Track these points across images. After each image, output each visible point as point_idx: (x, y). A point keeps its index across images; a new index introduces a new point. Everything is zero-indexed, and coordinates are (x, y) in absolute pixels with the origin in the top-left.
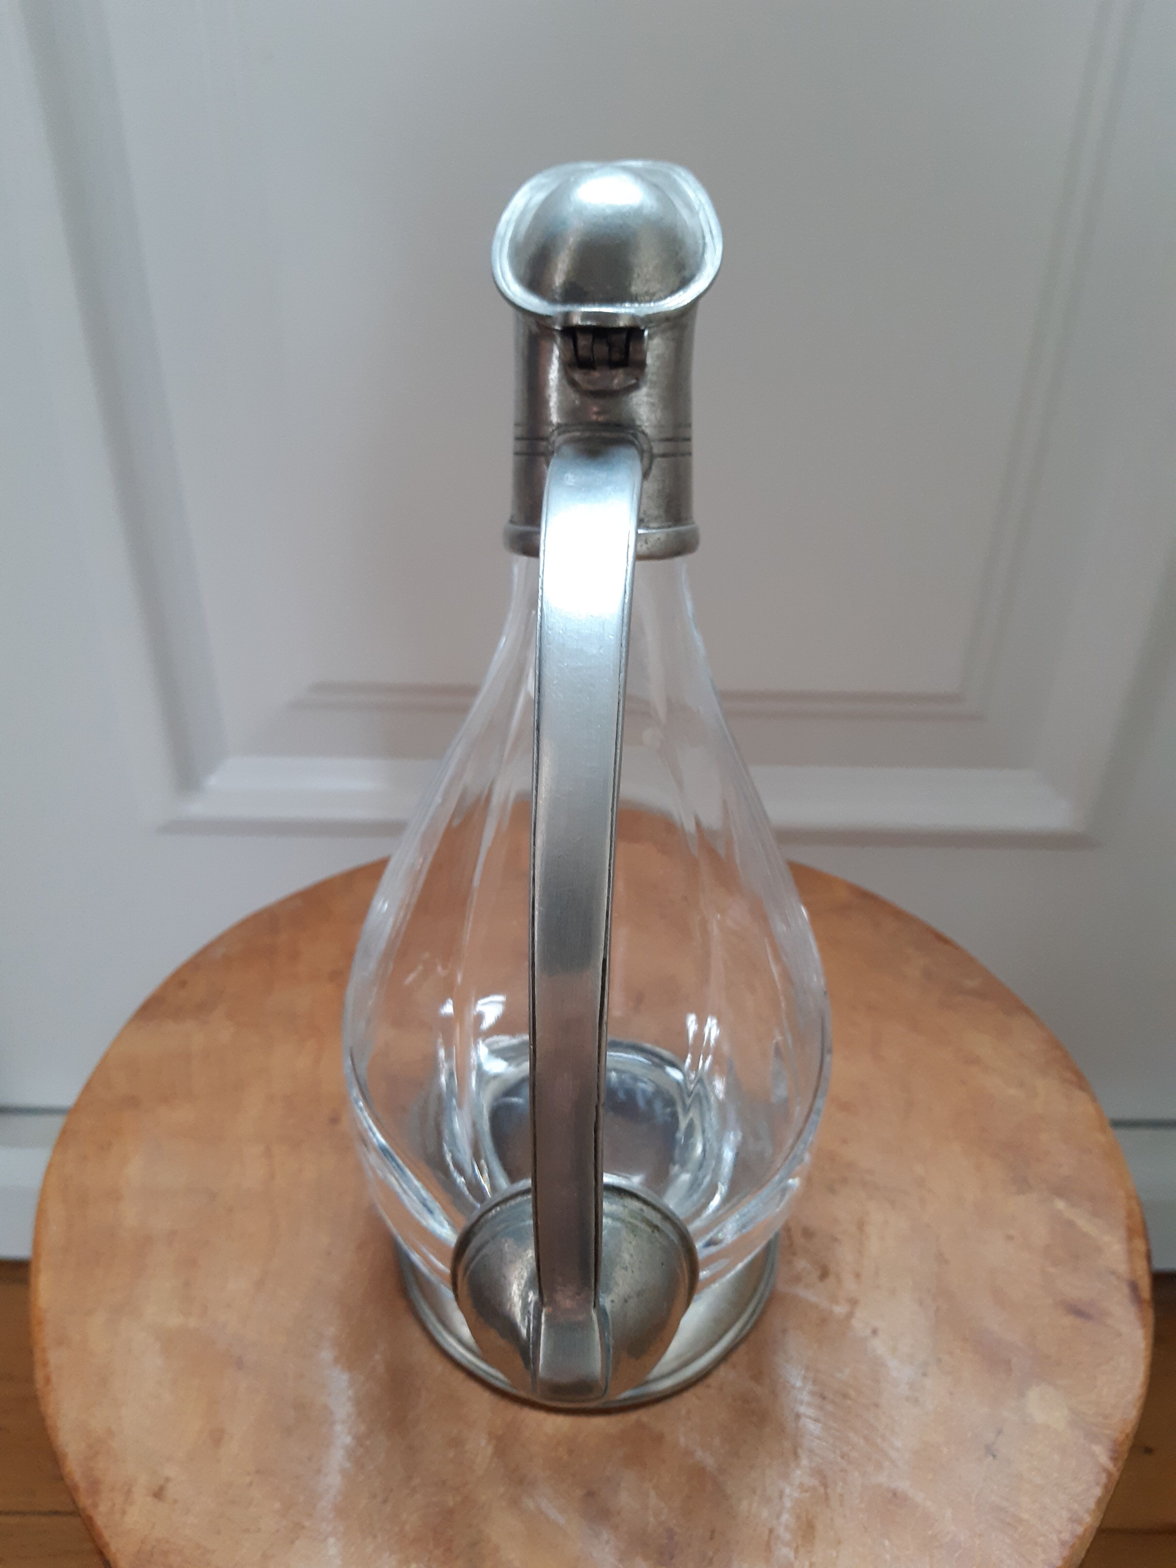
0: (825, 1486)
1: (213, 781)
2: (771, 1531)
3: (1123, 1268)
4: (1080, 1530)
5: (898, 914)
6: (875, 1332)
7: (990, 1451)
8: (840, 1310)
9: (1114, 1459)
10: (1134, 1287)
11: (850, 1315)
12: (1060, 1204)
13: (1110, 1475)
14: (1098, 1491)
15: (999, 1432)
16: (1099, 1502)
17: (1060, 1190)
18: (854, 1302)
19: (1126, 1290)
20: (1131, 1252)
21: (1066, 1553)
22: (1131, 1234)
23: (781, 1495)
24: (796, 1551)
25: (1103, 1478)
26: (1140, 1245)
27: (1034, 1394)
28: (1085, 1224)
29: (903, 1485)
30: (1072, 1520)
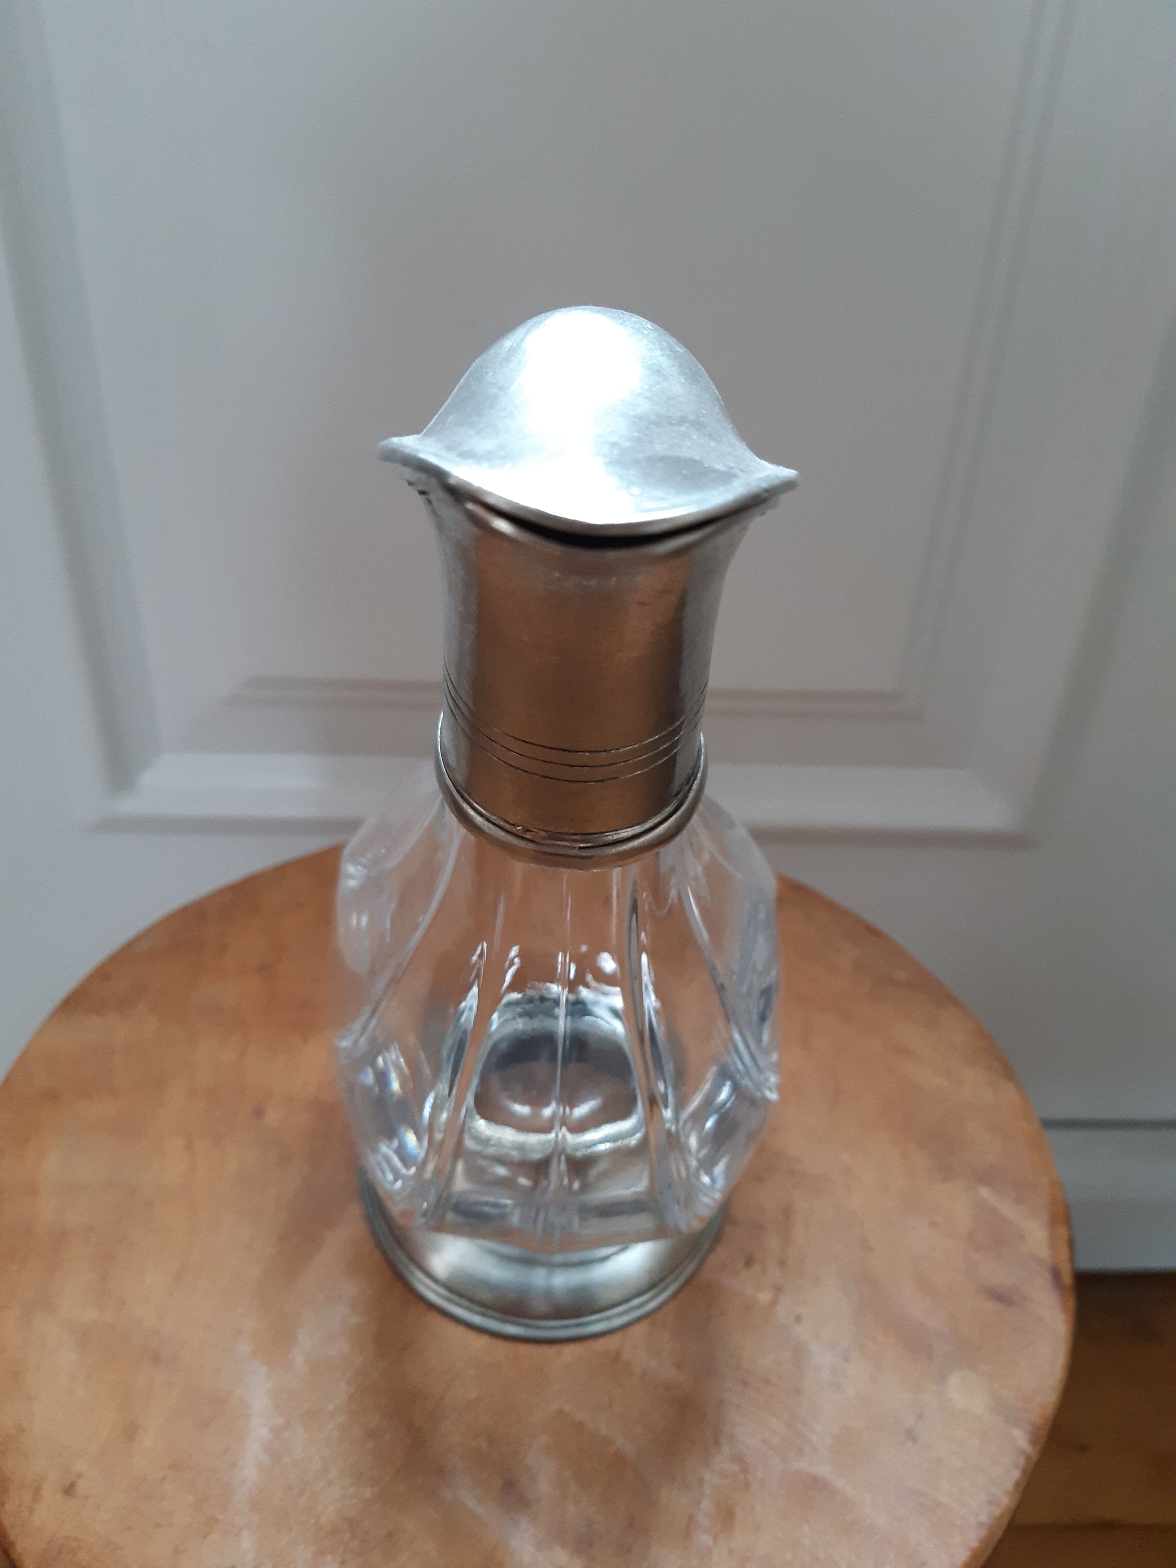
0: (745, 1471)
1: (147, 779)
2: (691, 1518)
3: (1044, 1253)
4: (997, 1512)
5: (830, 906)
6: (798, 1319)
7: (911, 1435)
8: (764, 1297)
9: (1033, 1442)
10: (1056, 1274)
11: (774, 1303)
12: (985, 1192)
13: (1028, 1458)
14: (1016, 1474)
15: (920, 1417)
16: (1017, 1485)
17: (985, 1178)
18: (778, 1290)
19: (1047, 1276)
20: (1053, 1238)
21: (983, 1533)
22: (1053, 1221)
23: (701, 1481)
24: (715, 1538)
25: (1022, 1461)
26: (1063, 1232)
27: (955, 1379)
28: (1008, 1209)
29: (824, 1471)
30: (990, 1503)
